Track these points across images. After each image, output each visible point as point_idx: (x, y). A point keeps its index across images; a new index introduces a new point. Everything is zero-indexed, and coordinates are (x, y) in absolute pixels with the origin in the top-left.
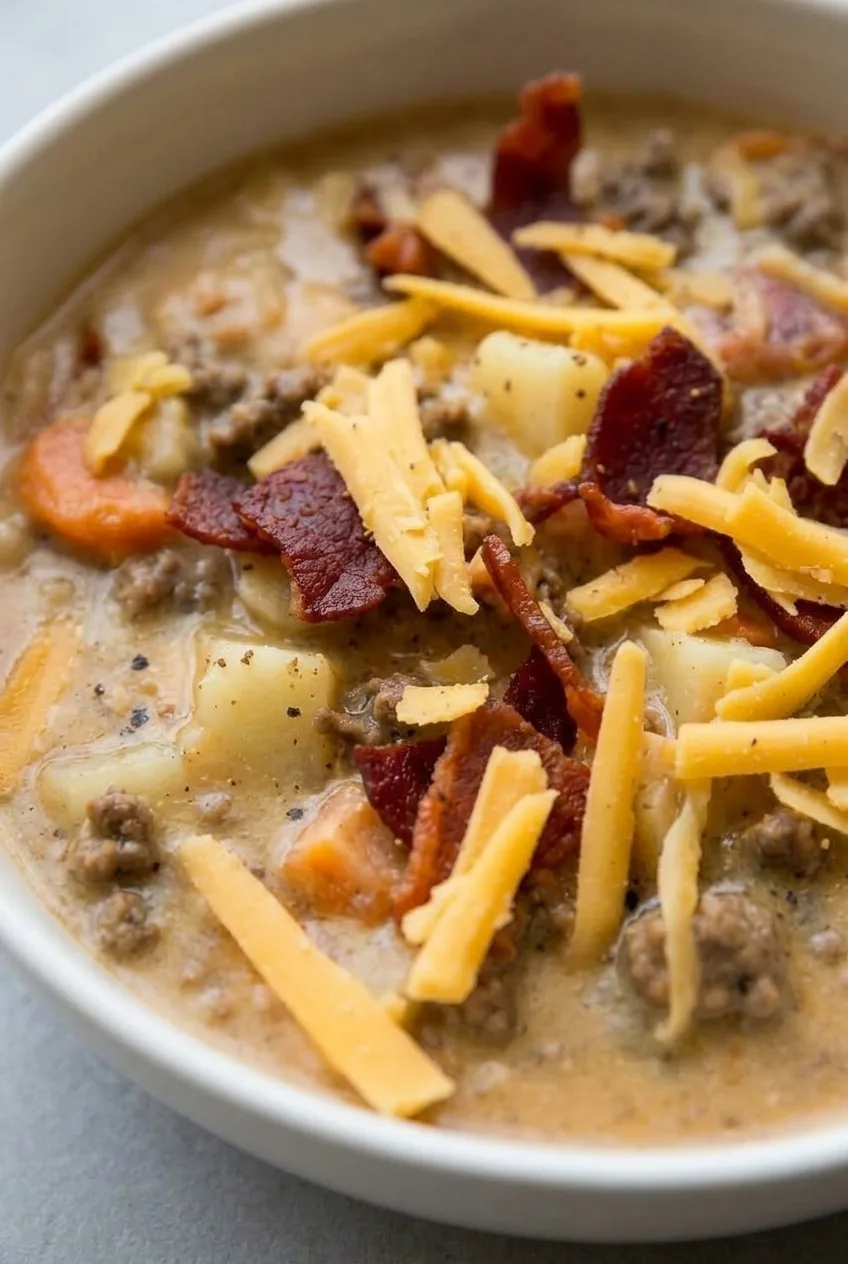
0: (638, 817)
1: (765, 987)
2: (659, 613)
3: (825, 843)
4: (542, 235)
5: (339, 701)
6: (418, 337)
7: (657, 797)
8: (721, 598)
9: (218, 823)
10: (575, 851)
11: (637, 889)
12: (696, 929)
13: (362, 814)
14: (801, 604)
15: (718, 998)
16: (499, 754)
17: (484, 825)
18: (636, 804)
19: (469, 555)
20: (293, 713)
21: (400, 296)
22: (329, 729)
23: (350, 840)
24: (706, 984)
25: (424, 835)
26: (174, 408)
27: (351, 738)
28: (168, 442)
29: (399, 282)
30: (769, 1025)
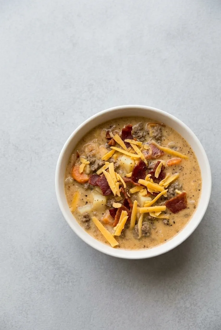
0: (136, 216)
1: (148, 234)
2: (139, 193)
3: (155, 218)
4: (127, 140)
5: (107, 202)
6: (114, 154)
7: (138, 215)
8: (145, 193)
9: (95, 215)
10: (130, 220)
11: (136, 223)
12: (142, 229)
13: (109, 216)
14: (154, 193)
15: (144, 235)
16: (123, 211)
17: (121, 219)
18: (136, 215)
19: (120, 188)
20: (102, 205)
21: (112, 149)
22: (106, 205)
23: (109, 218)
24: (142, 234)
25: (116, 219)
26: (88, 166)
27: (108, 206)
28: (88, 170)
29: (112, 147)
30: (148, 237)
